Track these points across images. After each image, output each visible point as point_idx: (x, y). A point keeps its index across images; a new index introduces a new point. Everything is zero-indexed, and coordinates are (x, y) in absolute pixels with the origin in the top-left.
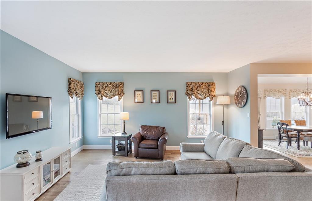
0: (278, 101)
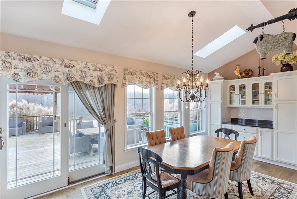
0: (147, 91)
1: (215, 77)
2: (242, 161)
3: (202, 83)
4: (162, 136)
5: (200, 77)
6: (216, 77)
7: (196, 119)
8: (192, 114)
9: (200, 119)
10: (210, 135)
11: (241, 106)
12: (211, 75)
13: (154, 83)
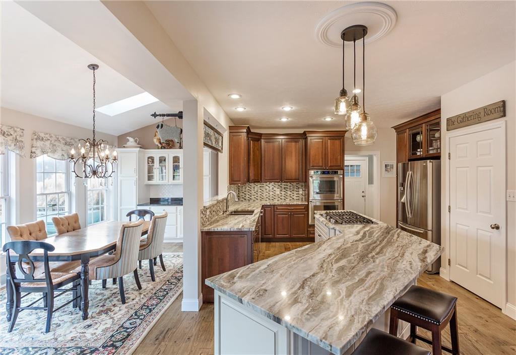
1: (127, 143)
2: (152, 237)
3: (107, 156)
4: (40, 230)
5: (105, 148)
6: (129, 144)
7: (98, 203)
8: (91, 197)
9: (105, 203)
10: (121, 220)
11: (160, 182)
12: (121, 141)
13: (15, 145)
